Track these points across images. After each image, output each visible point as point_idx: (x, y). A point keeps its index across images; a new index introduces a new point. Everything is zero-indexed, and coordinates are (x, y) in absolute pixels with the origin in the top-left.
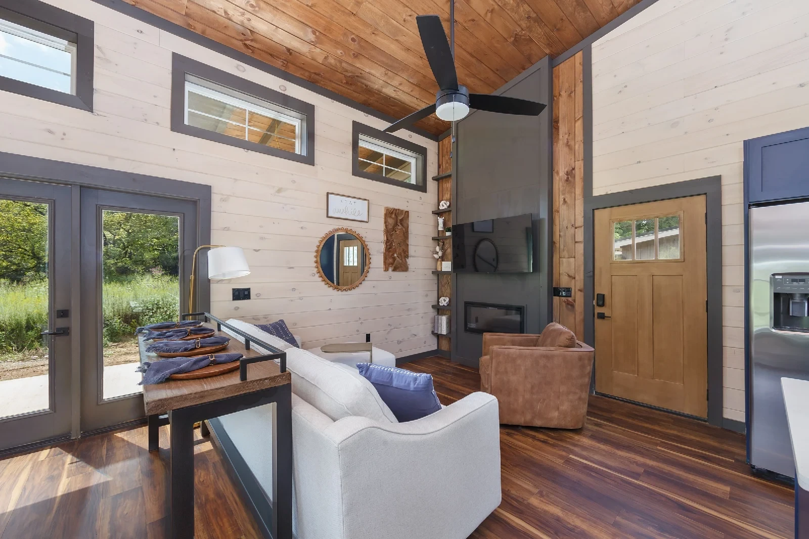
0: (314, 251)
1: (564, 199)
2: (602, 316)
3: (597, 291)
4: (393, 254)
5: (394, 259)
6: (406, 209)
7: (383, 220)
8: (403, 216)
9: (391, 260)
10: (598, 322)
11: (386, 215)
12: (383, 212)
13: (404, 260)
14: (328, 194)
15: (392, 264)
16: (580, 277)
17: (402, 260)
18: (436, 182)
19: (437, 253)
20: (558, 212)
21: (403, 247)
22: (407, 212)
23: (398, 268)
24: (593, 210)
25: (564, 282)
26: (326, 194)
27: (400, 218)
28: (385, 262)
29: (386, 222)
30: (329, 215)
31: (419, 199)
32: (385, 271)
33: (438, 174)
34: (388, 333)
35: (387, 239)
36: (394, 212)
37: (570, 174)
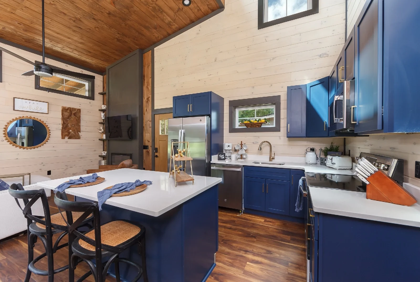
0: (3, 128)
1: (146, 109)
2: (157, 156)
3: (156, 147)
4: (69, 130)
5: (69, 133)
6: (79, 108)
7: (61, 113)
8: (76, 111)
9: (67, 133)
10: (156, 158)
11: (62, 111)
12: (60, 109)
13: (77, 133)
14: (14, 98)
15: (67, 135)
16: (151, 141)
17: (75, 133)
18: (102, 96)
19: (101, 130)
20: (145, 114)
21: (76, 127)
22: (80, 110)
23: (72, 137)
24: (154, 115)
25: (147, 143)
26: (13, 98)
27: (73, 112)
28: (62, 135)
29: (62, 114)
30: (15, 109)
31: (89, 103)
32: (62, 138)
33: (103, 91)
34: (65, 170)
35: (64, 123)
36: (69, 109)
37: (148, 99)
